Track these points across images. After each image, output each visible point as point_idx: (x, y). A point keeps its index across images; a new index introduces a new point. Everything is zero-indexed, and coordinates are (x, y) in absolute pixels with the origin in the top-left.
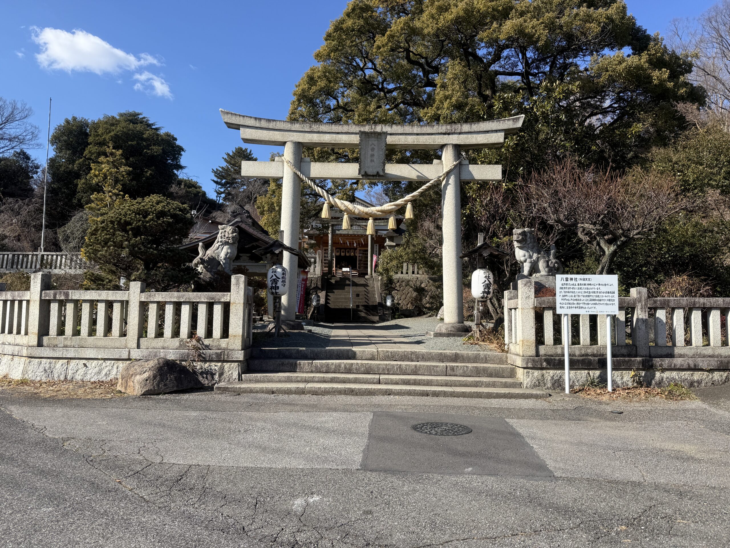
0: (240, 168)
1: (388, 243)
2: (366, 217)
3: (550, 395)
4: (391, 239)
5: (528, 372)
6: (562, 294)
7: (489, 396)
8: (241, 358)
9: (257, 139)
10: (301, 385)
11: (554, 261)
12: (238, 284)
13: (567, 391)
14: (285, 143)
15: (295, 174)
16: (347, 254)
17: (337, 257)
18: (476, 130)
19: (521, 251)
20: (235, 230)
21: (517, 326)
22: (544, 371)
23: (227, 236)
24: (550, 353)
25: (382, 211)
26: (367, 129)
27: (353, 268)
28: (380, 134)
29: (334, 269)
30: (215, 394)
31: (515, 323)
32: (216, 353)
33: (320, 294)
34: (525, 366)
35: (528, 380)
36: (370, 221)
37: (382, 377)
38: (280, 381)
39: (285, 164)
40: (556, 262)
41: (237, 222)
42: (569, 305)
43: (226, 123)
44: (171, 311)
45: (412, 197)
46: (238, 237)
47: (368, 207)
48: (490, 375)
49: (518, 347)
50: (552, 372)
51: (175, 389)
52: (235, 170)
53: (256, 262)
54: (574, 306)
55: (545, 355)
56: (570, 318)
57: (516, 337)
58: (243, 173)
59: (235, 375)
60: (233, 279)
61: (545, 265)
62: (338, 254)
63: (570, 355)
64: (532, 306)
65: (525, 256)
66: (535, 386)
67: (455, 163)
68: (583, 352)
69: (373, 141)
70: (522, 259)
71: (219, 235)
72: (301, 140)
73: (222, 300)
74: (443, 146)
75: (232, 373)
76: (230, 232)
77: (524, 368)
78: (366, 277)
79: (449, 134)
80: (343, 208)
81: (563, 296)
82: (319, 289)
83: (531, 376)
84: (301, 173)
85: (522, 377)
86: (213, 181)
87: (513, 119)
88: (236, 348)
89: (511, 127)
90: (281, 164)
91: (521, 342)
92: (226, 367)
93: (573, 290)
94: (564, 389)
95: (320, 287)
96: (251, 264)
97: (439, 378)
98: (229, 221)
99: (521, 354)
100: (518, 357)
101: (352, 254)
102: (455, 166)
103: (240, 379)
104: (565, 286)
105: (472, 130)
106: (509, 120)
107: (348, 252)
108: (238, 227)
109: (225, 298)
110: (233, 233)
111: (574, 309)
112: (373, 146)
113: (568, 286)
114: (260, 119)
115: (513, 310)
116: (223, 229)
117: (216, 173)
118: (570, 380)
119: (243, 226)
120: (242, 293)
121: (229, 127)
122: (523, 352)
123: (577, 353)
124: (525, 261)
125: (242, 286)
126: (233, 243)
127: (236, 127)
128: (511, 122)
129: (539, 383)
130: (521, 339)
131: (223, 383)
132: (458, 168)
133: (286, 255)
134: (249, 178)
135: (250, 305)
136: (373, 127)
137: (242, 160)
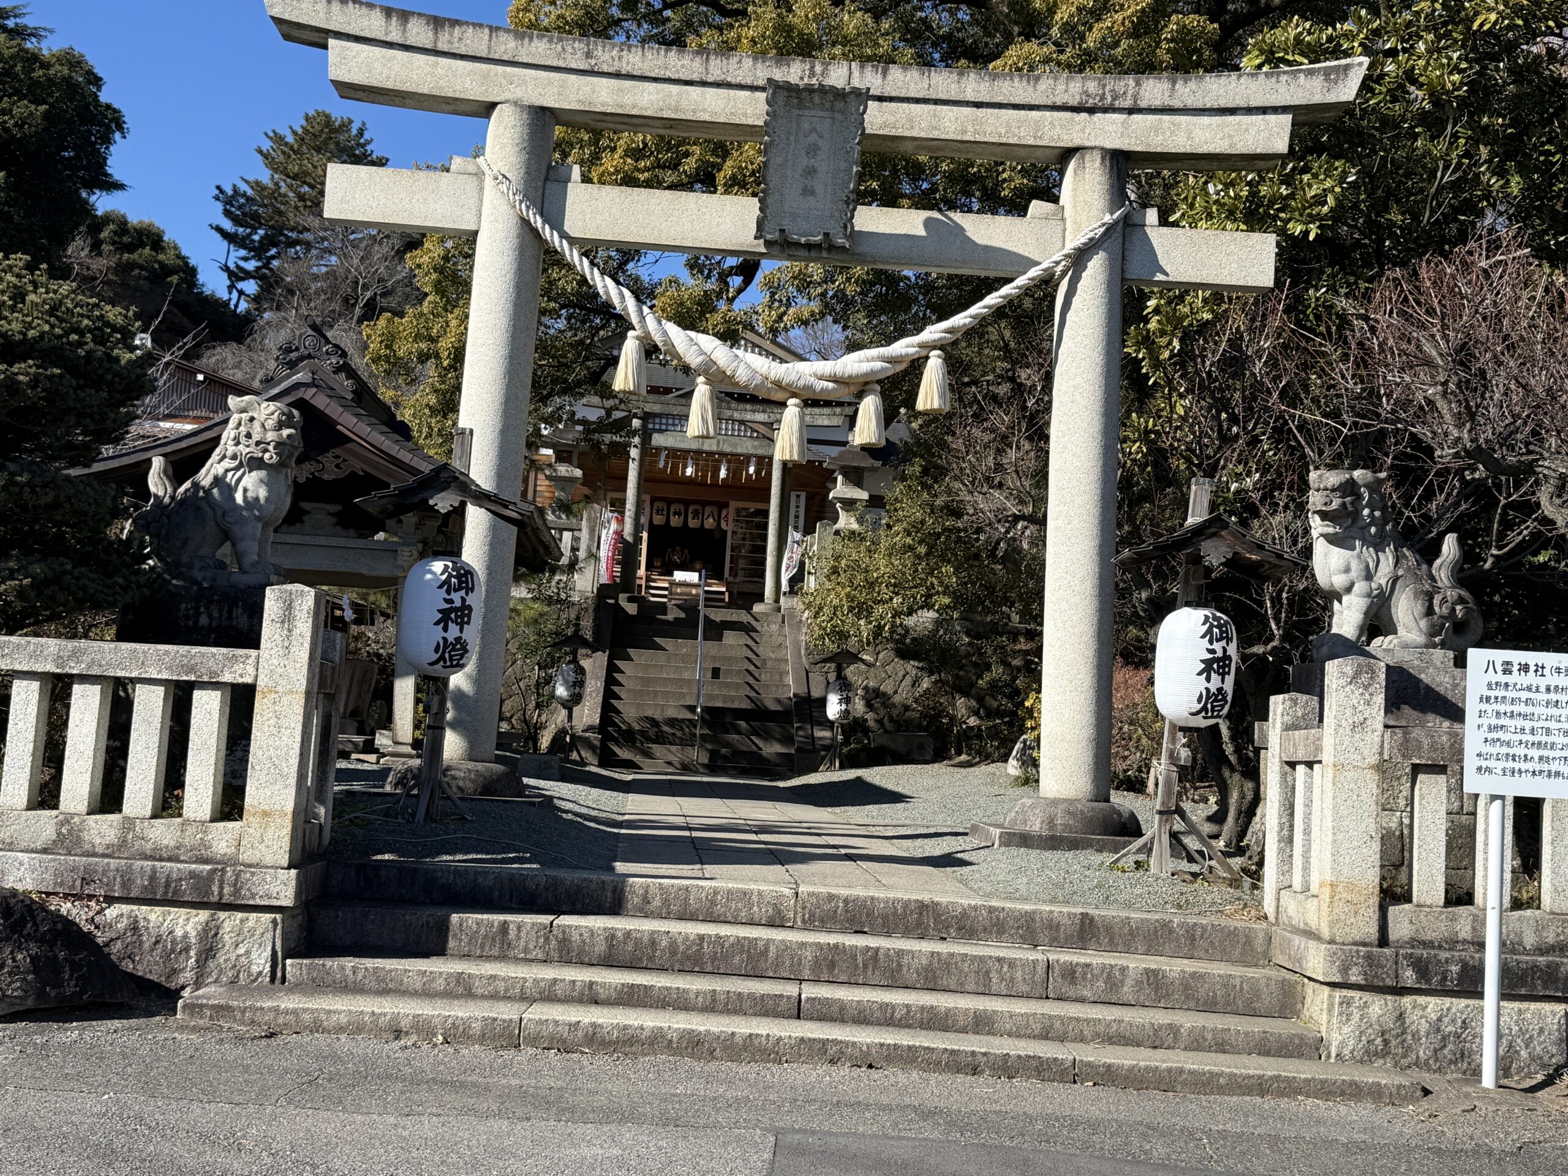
0: (322, 193)
1: (841, 489)
2: (778, 396)
3: (1426, 1092)
4: (855, 477)
5: (1347, 1003)
6: (1485, 722)
7: (1205, 1084)
8: (286, 896)
9: (389, 85)
10: (506, 1012)
11: (1452, 594)
12: (287, 618)
13: (1488, 1080)
14: (493, 106)
15: (525, 222)
16: (693, 523)
17: (653, 530)
18: (1191, 102)
19: (1336, 550)
20: (290, 416)
21: (1315, 830)
22: (1407, 1001)
23: (256, 437)
24: (1429, 936)
25: (834, 379)
26: (795, 72)
27: (714, 571)
28: (839, 94)
29: (642, 572)
30: (181, 1028)
31: (1308, 816)
32: (193, 875)
33: (585, 663)
34: (1337, 979)
35: (1346, 1029)
36: (792, 413)
37: (810, 991)
38: (426, 993)
39: (489, 182)
40: (1461, 600)
41: (297, 386)
42: (1510, 764)
43: (278, 21)
44: (33, 709)
45: (948, 331)
46: (299, 443)
47: (783, 361)
48: (1209, 1007)
49: (1312, 905)
50: (1433, 1005)
51: (30, 1003)
52: (301, 197)
53: (362, 536)
54: (1530, 766)
55: (1414, 942)
56: (1510, 810)
57: (1306, 869)
58: (332, 209)
59: (261, 962)
60: (272, 600)
61: (1419, 608)
62: (658, 520)
63: (1503, 944)
64: (1373, 760)
65: (1347, 570)
66: (1369, 1055)
67: (1108, 218)
68: (1551, 939)
69: (815, 119)
70: (1339, 581)
71: (228, 434)
72: (550, 101)
73: (227, 677)
74: (1067, 154)
75: (248, 953)
76: (270, 423)
77: (1332, 985)
78: (757, 608)
79: (1091, 111)
80: (693, 360)
81: (1490, 729)
82: (585, 643)
83: (1356, 1017)
84: (546, 221)
85: (1324, 1018)
86: (219, 229)
87: (1327, 72)
88: (269, 860)
89: (1318, 98)
90: (473, 182)
91: (1327, 890)
92: (227, 926)
93: (1529, 709)
94: (1476, 1073)
95: (588, 635)
96: (343, 542)
97: (1020, 1007)
98: (269, 381)
99: (1326, 933)
100: (1312, 944)
101: (710, 523)
102: (1110, 229)
103: (277, 977)
104: (1501, 693)
105: (1177, 104)
106: (1310, 73)
107: (696, 514)
108: (301, 405)
109: (239, 668)
110: (280, 426)
111: (1527, 778)
112: (813, 138)
113: (1511, 694)
114: (405, 16)
115: (1301, 769)
116: (243, 411)
117: (229, 201)
118: (1499, 1036)
119: (321, 402)
120: (302, 653)
121: (287, 37)
122: (1332, 924)
123: (1530, 940)
124: (1349, 589)
125: (304, 627)
126: (281, 465)
127: (315, 37)
128: (1318, 82)
129: (1386, 1042)
130: (1329, 877)
131: (212, 989)
132: (1117, 235)
133: (476, 519)
134: (349, 226)
135: (330, 698)
136: (818, 69)
137: (329, 160)
